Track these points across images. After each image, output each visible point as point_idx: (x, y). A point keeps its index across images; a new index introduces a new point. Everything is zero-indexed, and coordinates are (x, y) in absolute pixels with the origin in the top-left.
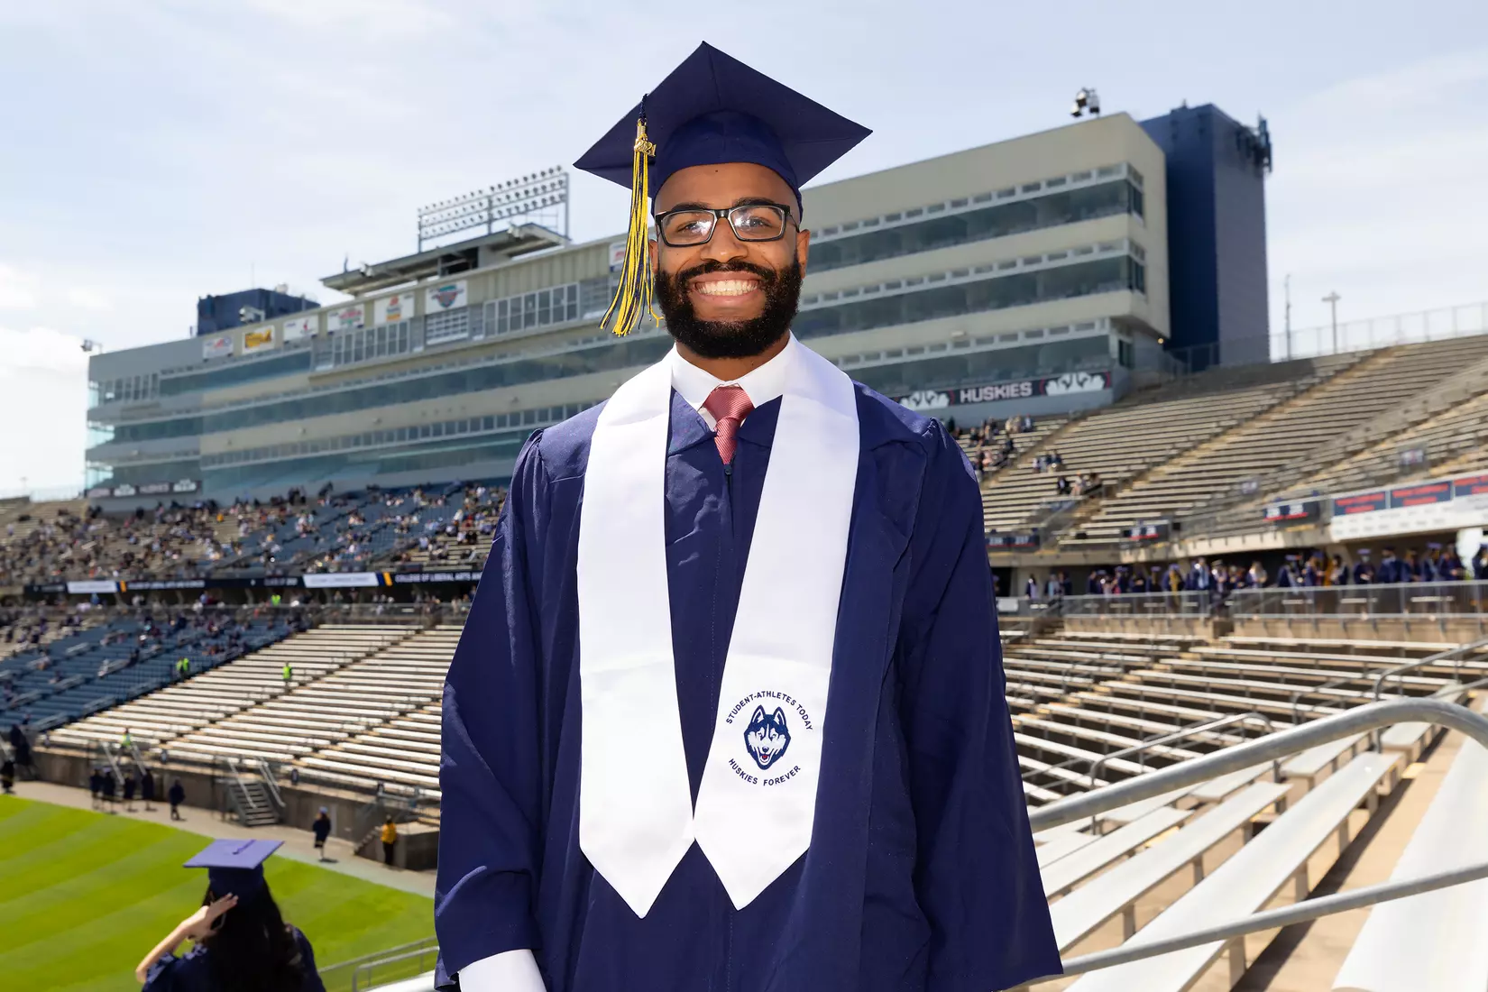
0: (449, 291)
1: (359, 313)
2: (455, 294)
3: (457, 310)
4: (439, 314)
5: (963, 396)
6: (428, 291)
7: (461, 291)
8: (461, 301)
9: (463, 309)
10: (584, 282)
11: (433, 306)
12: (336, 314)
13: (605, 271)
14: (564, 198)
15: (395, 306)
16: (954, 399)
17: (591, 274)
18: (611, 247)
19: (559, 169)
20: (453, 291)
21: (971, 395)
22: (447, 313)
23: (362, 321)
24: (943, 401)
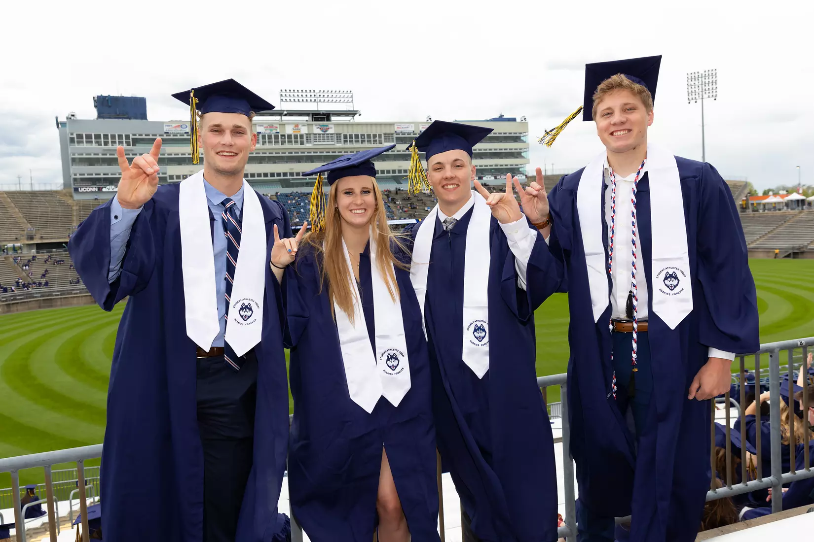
0: (325, 127)
1: (277, 127)
2: (328, 128)
3: (328, 134)
4: (319, 134)
5: (497, 177)
6: (314, 125)
7: (331, 128)
8: (330, 131)
9: (332, 134)
10: (385, 134)
11: (316, 130)
12: (262, 126)
13: (393, 132)
14: (352, 101)
15: (297, 128)
16: (496, 178)
17: (388, 132)
18: (395, 125)
19: (351, 91)
20: (327, 127)
21: (499, 177)
22: (323, 134)
23: (278, 131)
24: (493, 178)
